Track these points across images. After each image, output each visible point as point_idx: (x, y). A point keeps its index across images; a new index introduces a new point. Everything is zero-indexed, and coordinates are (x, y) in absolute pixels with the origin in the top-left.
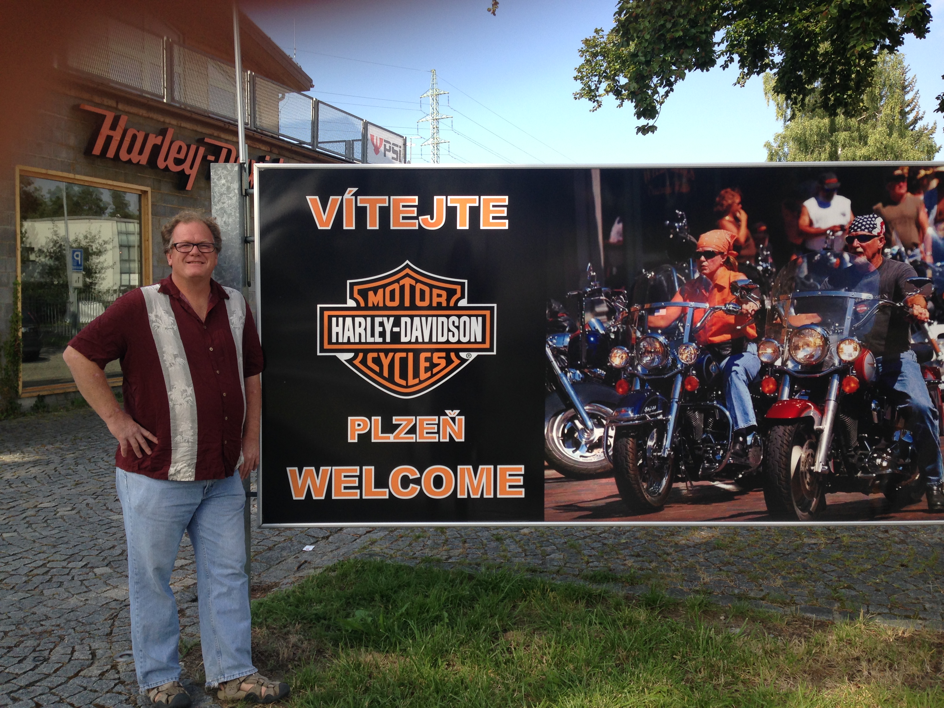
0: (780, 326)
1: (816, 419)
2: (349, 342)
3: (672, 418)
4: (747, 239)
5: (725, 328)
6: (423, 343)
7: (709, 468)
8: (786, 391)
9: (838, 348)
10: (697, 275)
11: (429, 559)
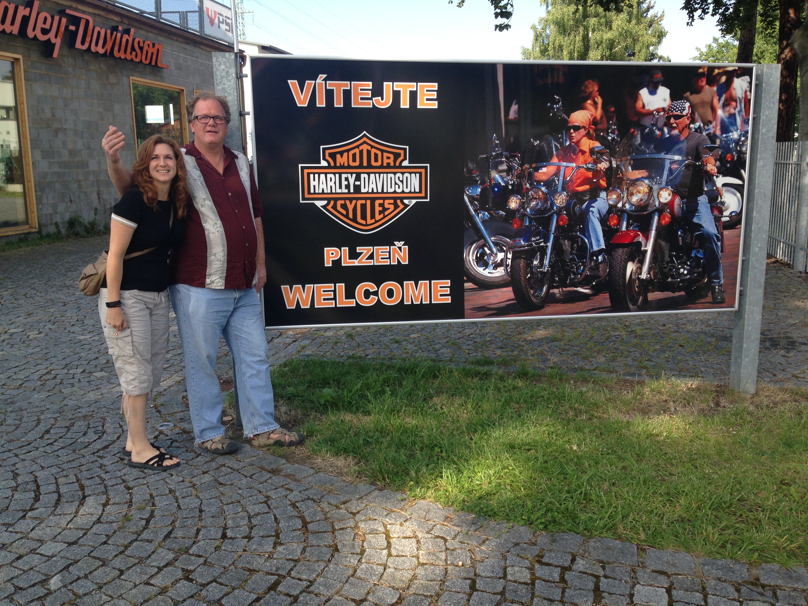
0: (622, 179)
1: (643, 243)
2: (323, 193)
3: (550, 244)
4: (602, 117)
5: (586, 181)
6: (377, 193)
7: (574, 279)
8: (625, 224)
9: (658, 194)
10: (568, 143)
11: (352, 357)
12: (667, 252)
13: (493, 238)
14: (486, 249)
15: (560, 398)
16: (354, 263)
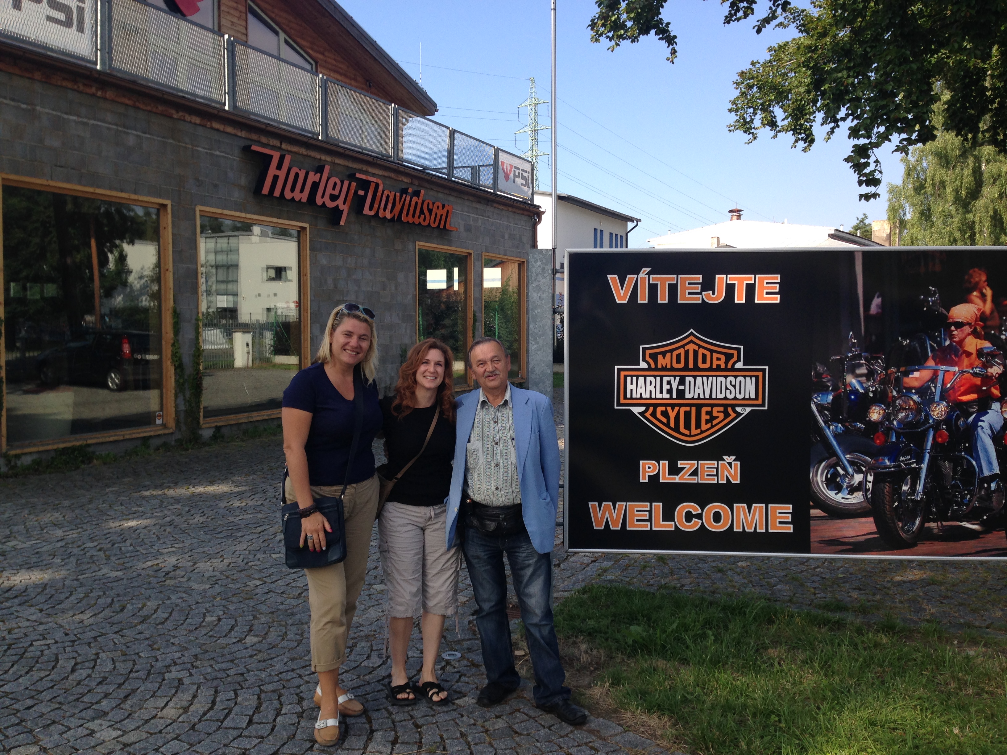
2: (641, 398)
3: (924, 466)
4: (992, 312)
5: (973, 389)
6: (705, 399)
7: (956, 510)
10: (947, 343)
11: (665, 587)
13: (848, 456)
14: (839, 468)
15: (939, 664)
16: (674, 479)
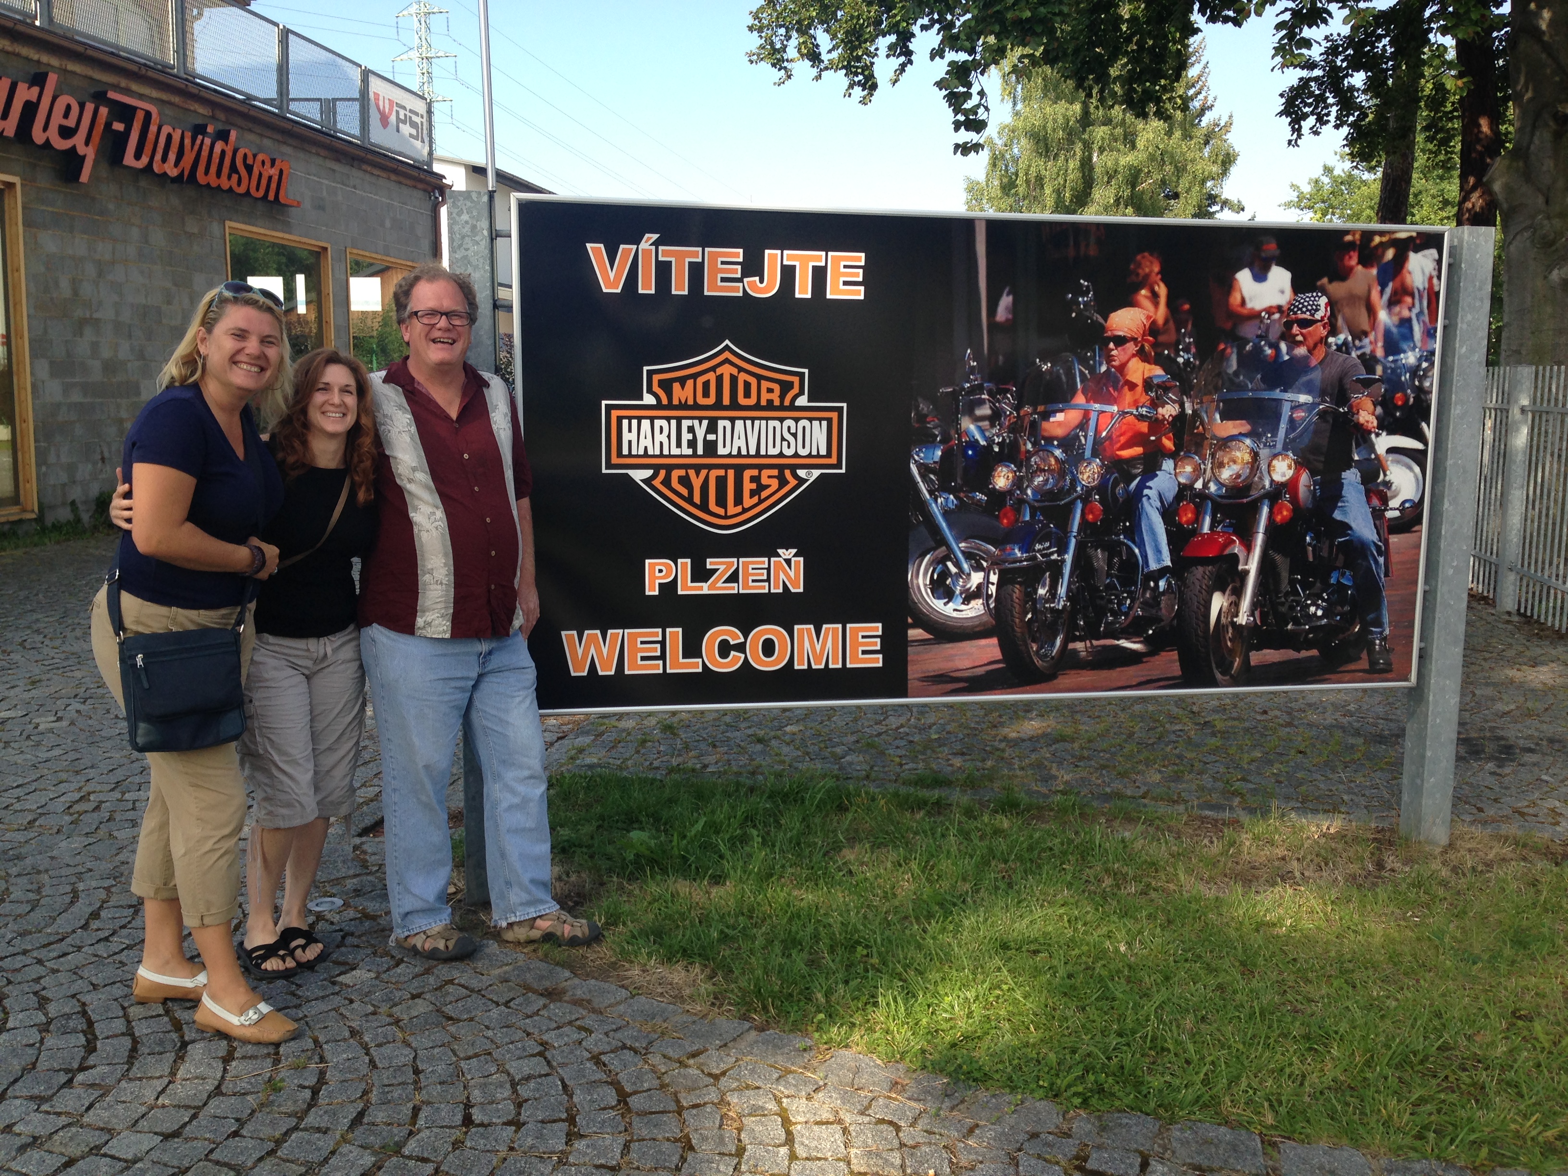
0: (1202, 437)
1: (1242, 557)
2: (646, 455)
3: (1069, 557)
4: (1166, 321)
5: (1137, 439)
6: (748, 456)
7: (1112, 623)
8: (1208, 520)
9: (1269, 465)
10: (1104, 368)
11: (677, 769)
12: (1285, 575)
13: (962, 545)
14: (949, 564)
15: (1085, 853)
16: (701, 588)
